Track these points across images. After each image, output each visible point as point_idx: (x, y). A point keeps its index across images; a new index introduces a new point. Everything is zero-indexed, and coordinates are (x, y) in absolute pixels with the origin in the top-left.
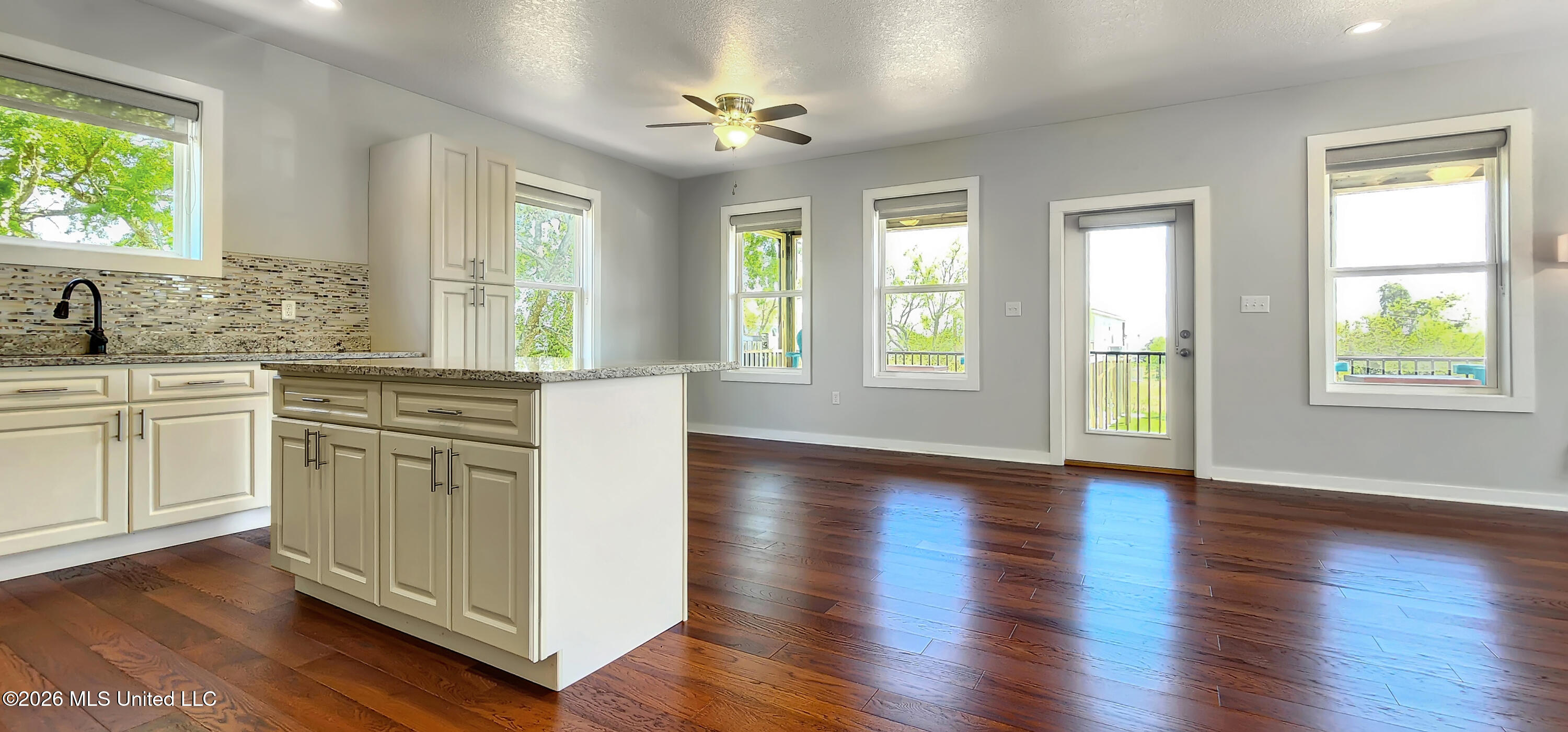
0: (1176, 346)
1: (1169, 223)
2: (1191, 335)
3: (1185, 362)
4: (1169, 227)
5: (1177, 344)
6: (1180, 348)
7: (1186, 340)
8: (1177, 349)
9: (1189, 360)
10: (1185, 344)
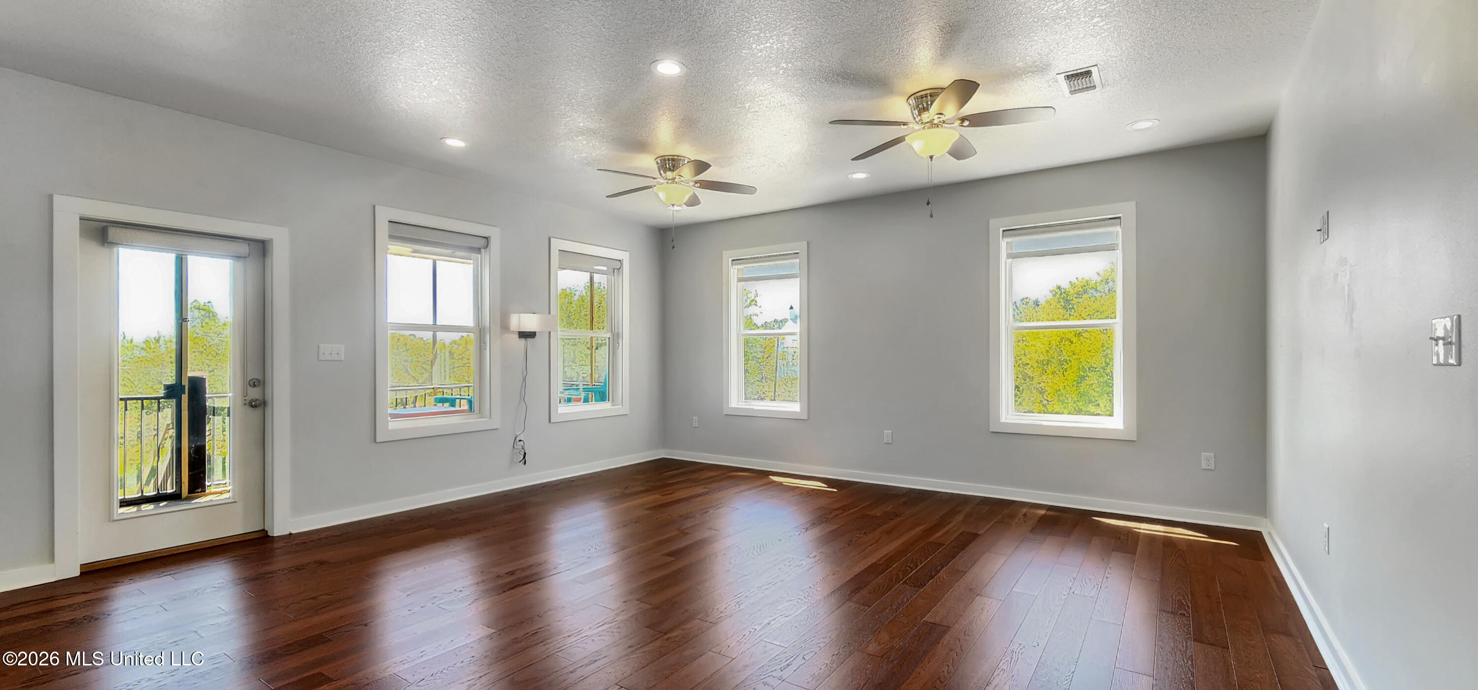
0: (244, 397)
1: (238, 257)
2: (262, 383)
3: (256, 413)
4: (235, 262)
5: (245, 394)
6: (249, 398)
7: (255, 389)
8: (245, 400)
9: (257, 412)
10: (254, 393)
